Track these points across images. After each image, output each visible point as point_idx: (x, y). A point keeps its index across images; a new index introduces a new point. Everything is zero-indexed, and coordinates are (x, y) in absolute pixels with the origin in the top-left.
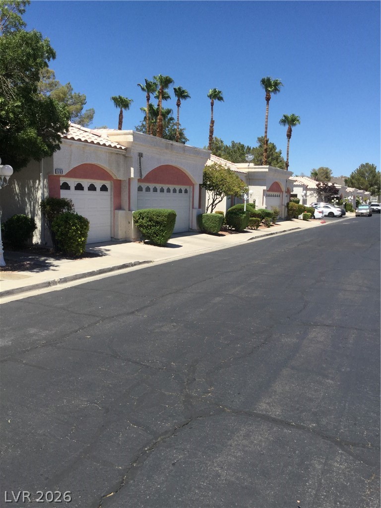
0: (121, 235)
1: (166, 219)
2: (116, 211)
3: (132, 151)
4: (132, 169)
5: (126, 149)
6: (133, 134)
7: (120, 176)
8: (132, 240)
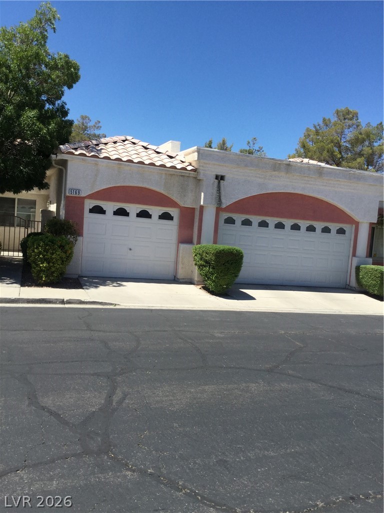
0: (181, 274)
1: (213, 258)
2: (180, 244)
3: (202, 172)
4: (202, 194)
5: (195, 170)
6: (198, 151)
7: (188, 203)
8: (196, 283)
